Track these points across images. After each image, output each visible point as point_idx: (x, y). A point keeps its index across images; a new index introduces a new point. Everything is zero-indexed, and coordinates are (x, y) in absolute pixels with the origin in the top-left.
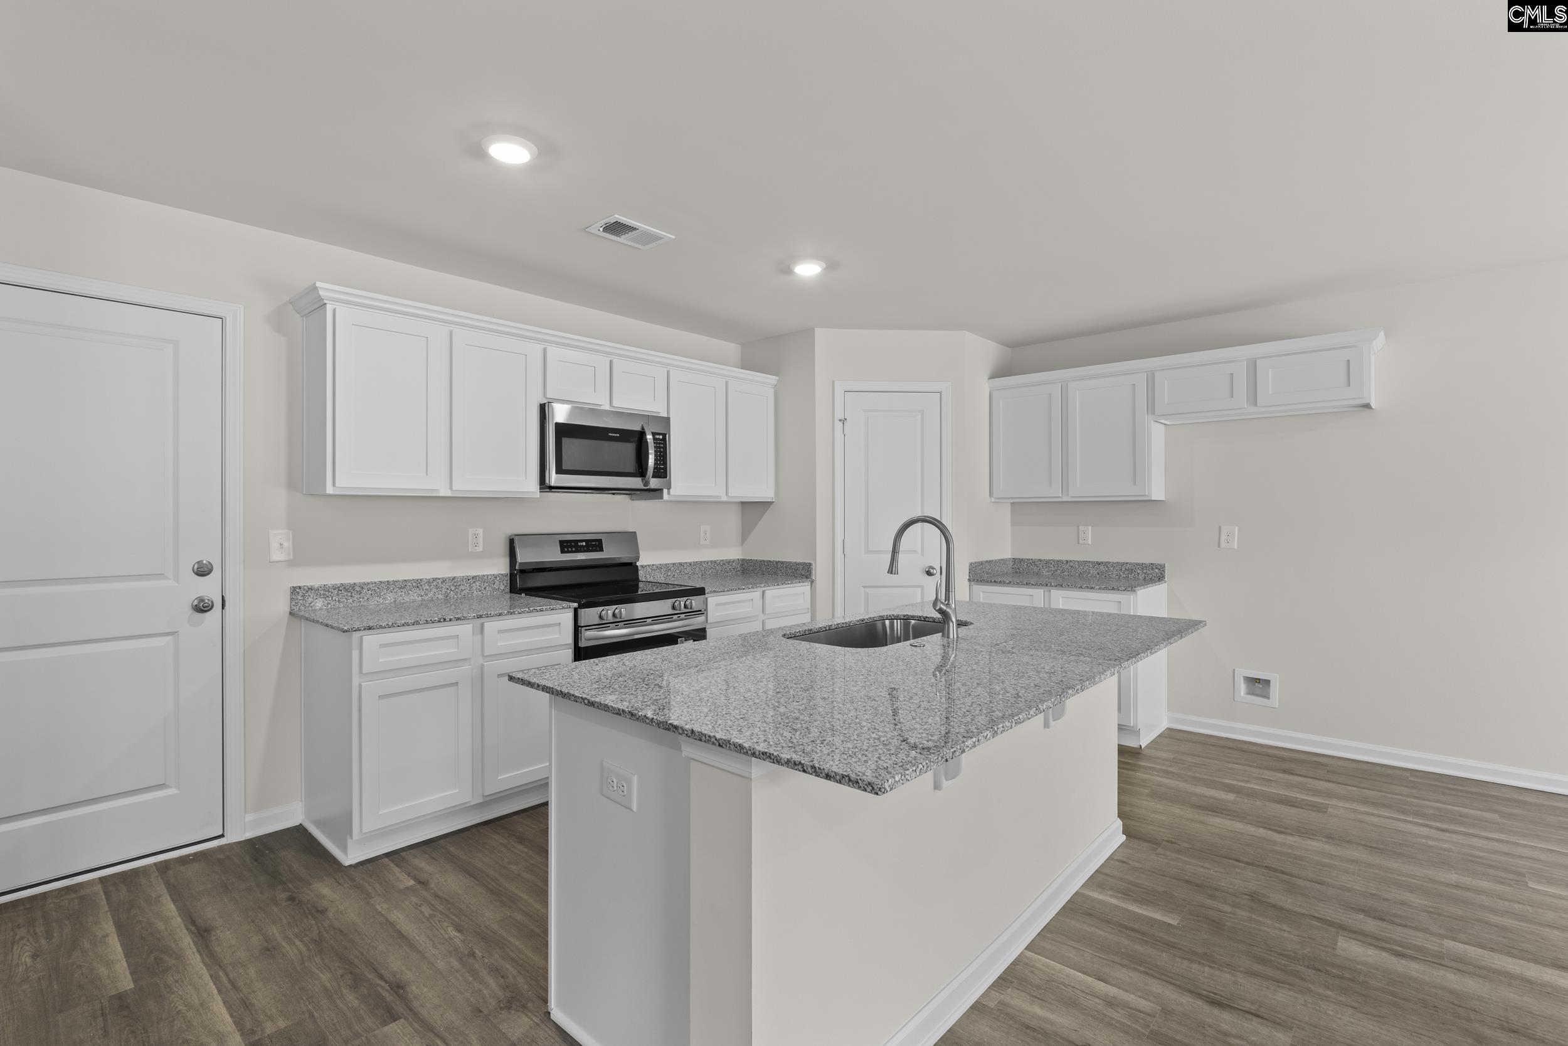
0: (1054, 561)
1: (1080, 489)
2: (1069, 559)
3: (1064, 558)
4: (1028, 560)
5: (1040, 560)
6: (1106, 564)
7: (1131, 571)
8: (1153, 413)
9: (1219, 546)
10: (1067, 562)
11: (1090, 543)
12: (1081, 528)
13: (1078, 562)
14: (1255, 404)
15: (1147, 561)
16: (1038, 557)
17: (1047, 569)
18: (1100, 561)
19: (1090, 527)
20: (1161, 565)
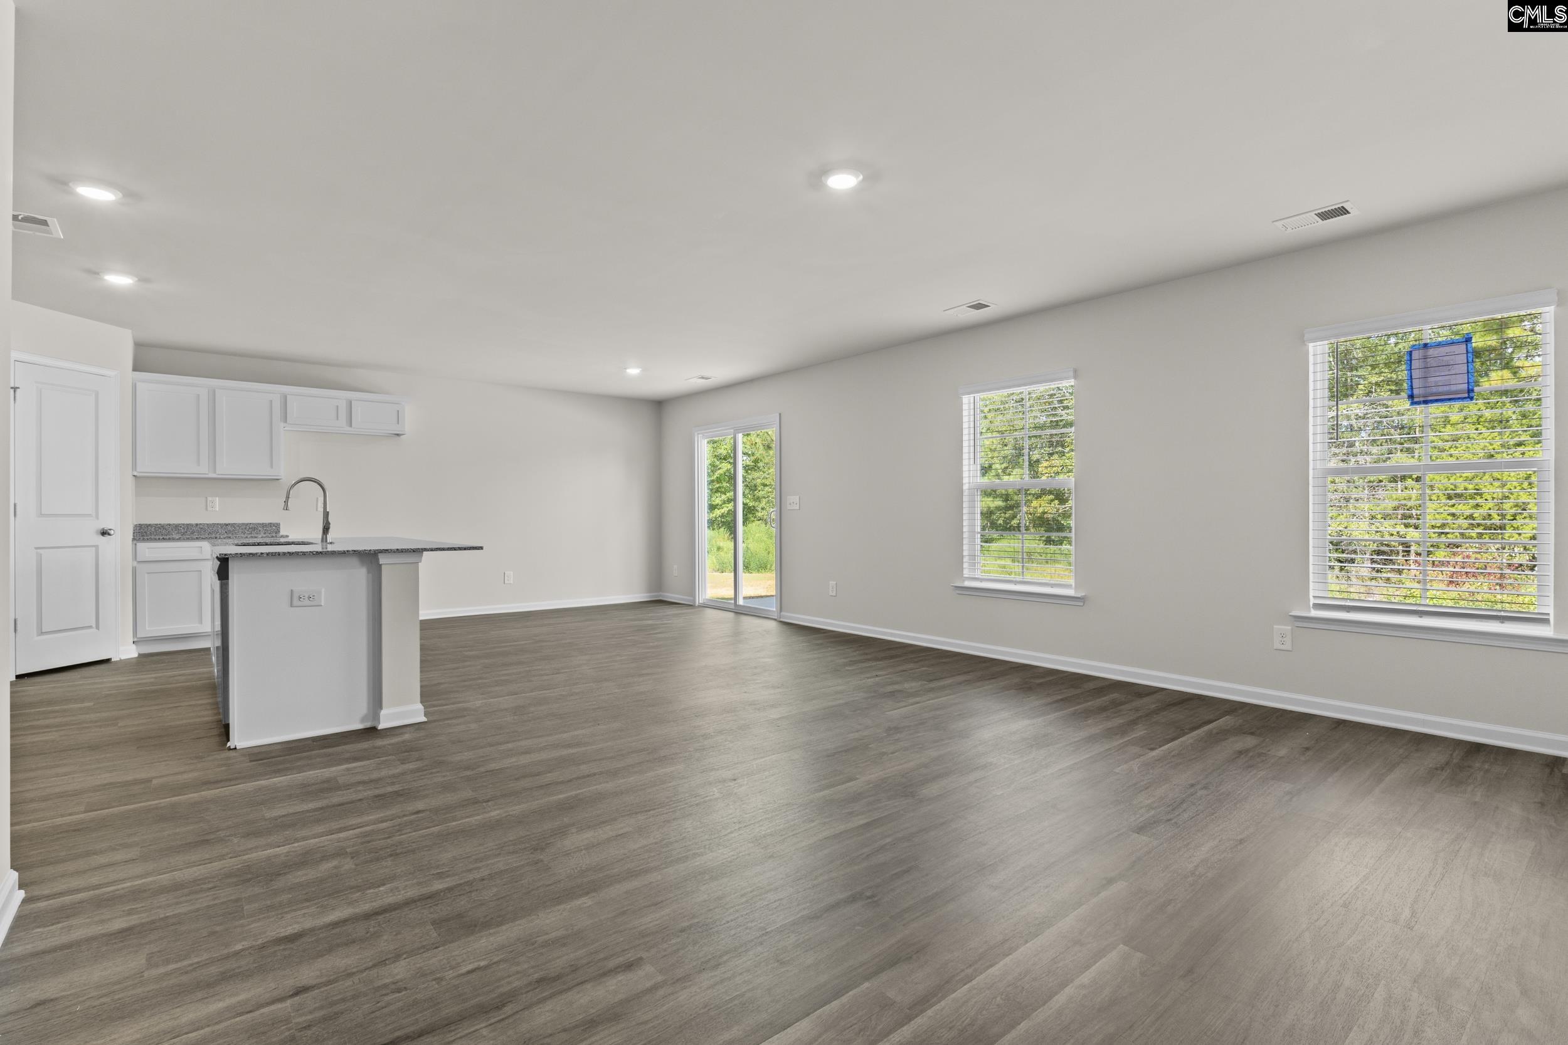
0: (183, 524)
1: (225, 468)
2: (199, 523)
3: (194, 522)
4: (156, 525)
5: (170, 525)
6: (233, 525)
7: (254, 529)
8: (286, 421)
9: (317, 510)
10: (197, 525)
11: (217, 509)
12: (209, 499)
13: (208, 524)
14: (351, 426)
15: (267, 521)
16: (167, 523)
17: (176, 532)
18: (227, 522)
19: (217, 498)
20: (277, 524)
